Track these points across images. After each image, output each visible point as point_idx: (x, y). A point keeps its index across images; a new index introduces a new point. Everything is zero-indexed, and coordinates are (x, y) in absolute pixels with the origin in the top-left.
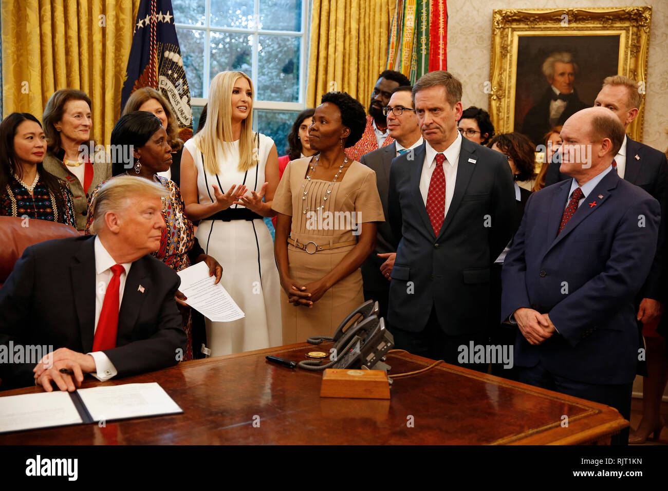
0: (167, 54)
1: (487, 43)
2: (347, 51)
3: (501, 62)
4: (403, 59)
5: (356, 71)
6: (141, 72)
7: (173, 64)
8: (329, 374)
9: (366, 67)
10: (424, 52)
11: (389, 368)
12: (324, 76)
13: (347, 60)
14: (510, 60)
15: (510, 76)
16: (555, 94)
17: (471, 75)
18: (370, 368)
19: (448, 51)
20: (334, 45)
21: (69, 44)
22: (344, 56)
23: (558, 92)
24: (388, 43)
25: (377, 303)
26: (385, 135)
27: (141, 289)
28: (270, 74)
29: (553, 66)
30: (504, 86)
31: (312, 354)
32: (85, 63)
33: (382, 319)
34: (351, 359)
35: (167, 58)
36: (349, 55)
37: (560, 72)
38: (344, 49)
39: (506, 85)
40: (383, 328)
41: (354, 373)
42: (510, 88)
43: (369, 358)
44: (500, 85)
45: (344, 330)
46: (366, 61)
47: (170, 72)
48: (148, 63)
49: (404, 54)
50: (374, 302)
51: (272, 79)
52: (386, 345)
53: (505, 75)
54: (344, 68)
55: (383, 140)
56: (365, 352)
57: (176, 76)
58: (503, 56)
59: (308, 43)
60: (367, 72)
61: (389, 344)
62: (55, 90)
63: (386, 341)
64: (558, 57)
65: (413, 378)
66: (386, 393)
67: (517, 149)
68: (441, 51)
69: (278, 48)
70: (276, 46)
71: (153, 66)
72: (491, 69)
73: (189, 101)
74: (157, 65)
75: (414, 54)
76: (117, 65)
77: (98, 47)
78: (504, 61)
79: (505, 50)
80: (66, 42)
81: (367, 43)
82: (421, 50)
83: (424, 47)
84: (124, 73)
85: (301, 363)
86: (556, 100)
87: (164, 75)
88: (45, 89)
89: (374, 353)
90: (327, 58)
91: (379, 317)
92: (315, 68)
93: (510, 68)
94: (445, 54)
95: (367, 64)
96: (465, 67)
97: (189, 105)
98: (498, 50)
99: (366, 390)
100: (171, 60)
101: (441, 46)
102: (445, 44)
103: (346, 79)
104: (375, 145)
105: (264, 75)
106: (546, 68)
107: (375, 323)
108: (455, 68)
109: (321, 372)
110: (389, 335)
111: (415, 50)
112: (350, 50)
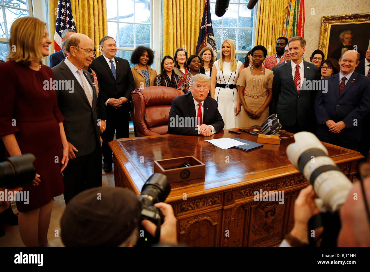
0: (210, 36)
1: (319, 28)
2: (268, 33)
3: (324, 35)
4: (288, 35)
5: (271, 40)
6: (202, 42)
7: (212, 40)
8: (260, 136)
9: (275, 38)
10: (295, 32)
11: (280, 135)
12: (260, 42)
13: (268, 36)
14: (327, 34)
15: (327, 40)
16: (344, 45)
17: (312, 40)
18: (274, 135)
19: (304, 32)
20: (264, 31)
21: (181, 35)
22: (267, 35)
23: (345, 45)
24: (283, 30)
25: (276, 115)
26: (280, 59)
27: (208, 109)
28: (241, 42)
29: (344, 36)
30: (324, 43)
31: (254, 130)
32: (185, 40)
33: (278, 120)
34: (267, 131)
35: (210, 38)
36: (269, 34)
37: (346, 38)
38: (267, 32)
39: (325, 43)
40: (279, 122)
41: (268, 136)
42: (326, 44)
43: (273, 132)
44: (323, 43)
45: (265, 123)
46: (275, 36)
47: (211, 42)
48: (204, 40)
49: (288, 33)
50: (276, 114)
51: (242, 44)
52: (279, 128)
53: (325, 39)
54: (267, 39)
55: (280, 61)
56: (272, 130)
57: (212, 43)
58: (325, 32)
59: (255, 31)
60: (275, 40)
61: (280, 128)
62: (177, 48)
63: (280, 127)
64: (346, 32)
65: (287, 139)
66: (279, 143)
67: (334, 65)
68: (302, 32)
69: (245, 34)
70: (244, 33)
71: (205, 40)
72: (320, 37)
73: (216, 51)
74: (207, 40)
75: (292, 33)
76: (195, 41)
77: (189, 35)
78: (325, 34)
79: (325, 30)
80: (180, 35)
81: (275, 30)
82: (295, 31)
83: (296, 30)
84: (197, 43)
85: (251, 133)
86: (344, 48)
87: (209, 43)
88: (174, 49)
89: (275, 130)
90: (261, 36)
91: (277, 119)
92: (257, 39)
93: (327, 37)
94: (303, 33)
95: (275, 37)
96: (310, 37)
97: (216, 52)
98: (323, 30)
99: (272, 141)
100: (211, 38)
101: (302, 30)
102: (303, 29)
103: (268, 42)
104: (276, 63)
105: (240, 43)
106: (341, 36)
107: (276, 121)
108: (306, 38)
109: (257, 135)
110: (280, 125)
111: (292, 31)
112: (269, 33)
